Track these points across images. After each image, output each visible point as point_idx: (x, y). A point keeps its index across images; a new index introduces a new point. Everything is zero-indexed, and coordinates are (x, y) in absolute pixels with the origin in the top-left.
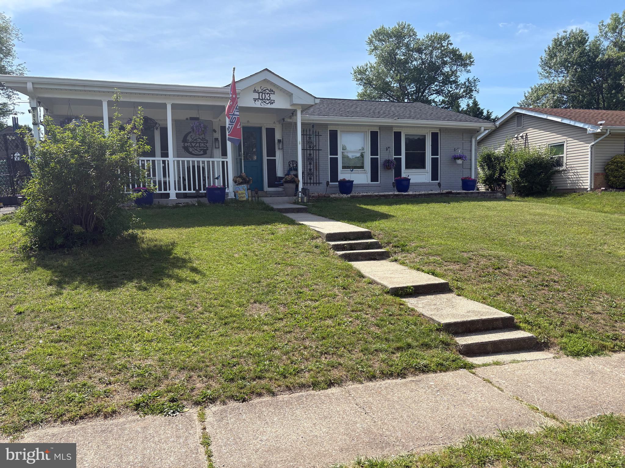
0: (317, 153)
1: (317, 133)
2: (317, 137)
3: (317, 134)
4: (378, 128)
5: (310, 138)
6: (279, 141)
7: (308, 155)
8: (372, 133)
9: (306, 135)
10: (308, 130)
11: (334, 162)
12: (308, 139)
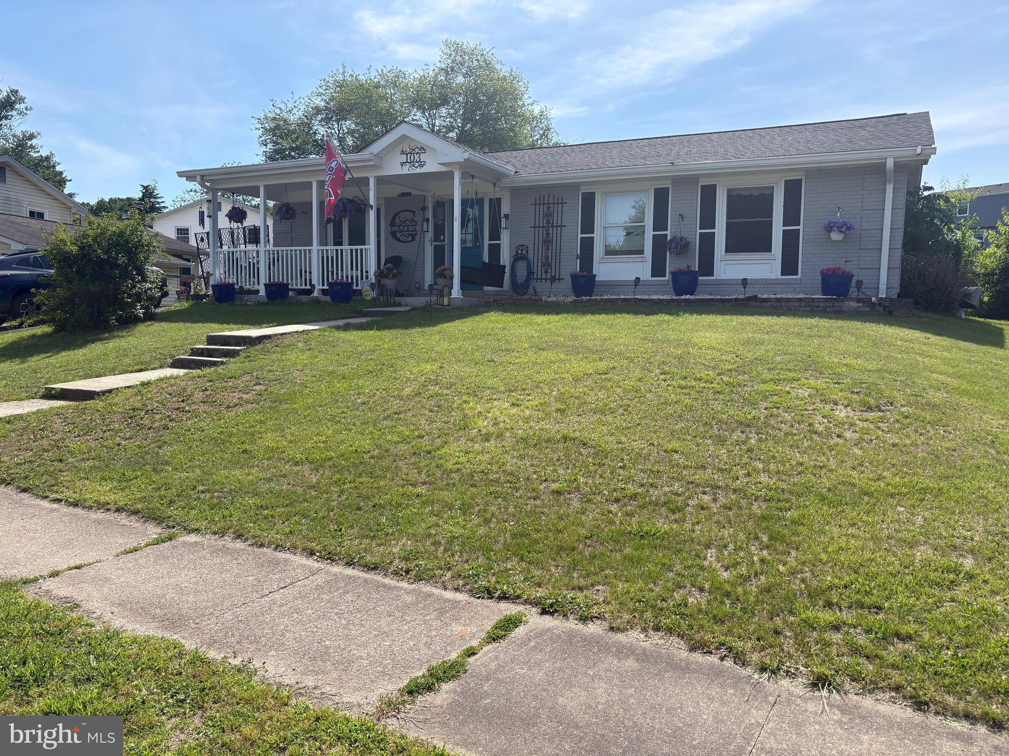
0: (559, 232)
1: (560, 199)
2: (560, 205)
3: (560, 201)
4: (670, 182)
5: (549, 208)
6: (506, 216)
7: (545, 236)
8: (657, 191)
9: (544, 204)
10: (546, 197)
11: (588, 246)
12: (545, 210)
